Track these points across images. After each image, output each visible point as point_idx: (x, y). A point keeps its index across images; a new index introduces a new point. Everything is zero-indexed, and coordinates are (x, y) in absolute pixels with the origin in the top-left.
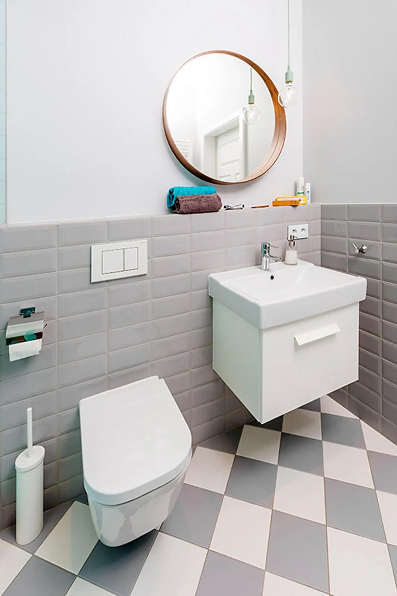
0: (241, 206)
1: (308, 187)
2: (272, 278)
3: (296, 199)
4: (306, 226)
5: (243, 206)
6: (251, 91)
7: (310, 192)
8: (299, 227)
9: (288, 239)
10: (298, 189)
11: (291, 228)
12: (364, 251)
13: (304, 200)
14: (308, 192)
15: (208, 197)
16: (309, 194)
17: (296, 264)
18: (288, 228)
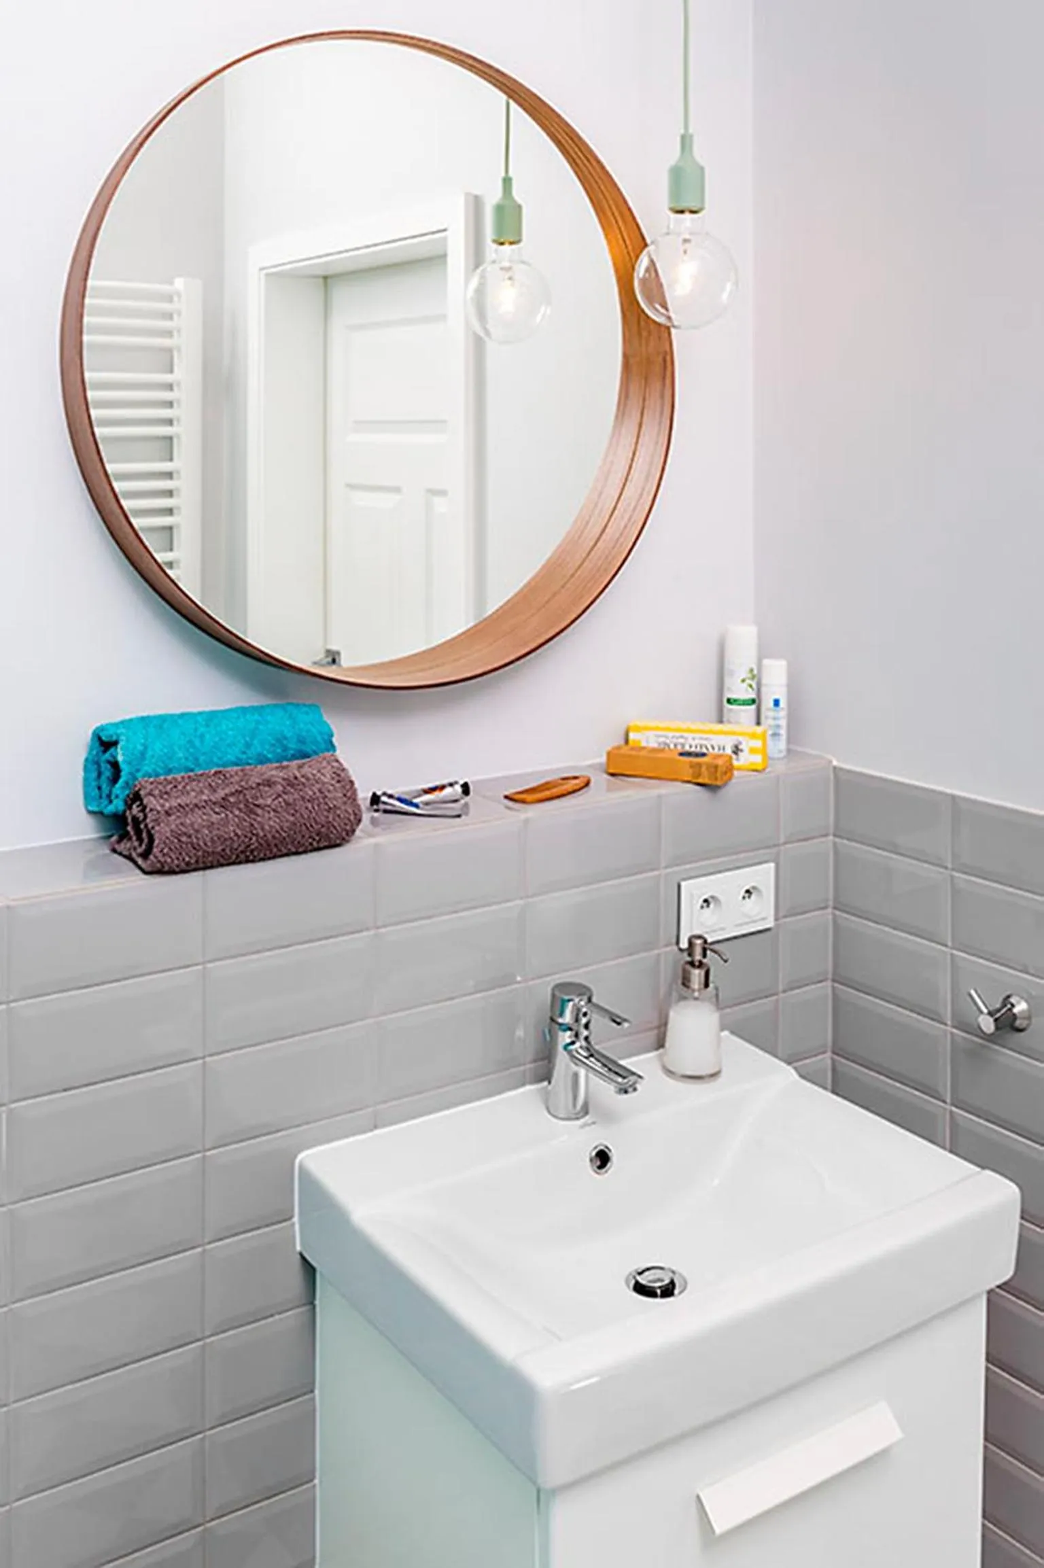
0: (458, 788)
1: (776, 681)
2: (603, 1158)
3: (717, 740)
4: (763, 875)
5: (466, 789)
6: (507, 181)
7: (782, 704)
8: (726, 885)
9: (678, 943)
10: (728, 682)
11: (693, 890)
12: (1018, 1023)
13: (752, 751)
14: (777, 703)
15: (292, 783)
16: (782, 713)
17: (714, 1075)
18: (679, 887)
